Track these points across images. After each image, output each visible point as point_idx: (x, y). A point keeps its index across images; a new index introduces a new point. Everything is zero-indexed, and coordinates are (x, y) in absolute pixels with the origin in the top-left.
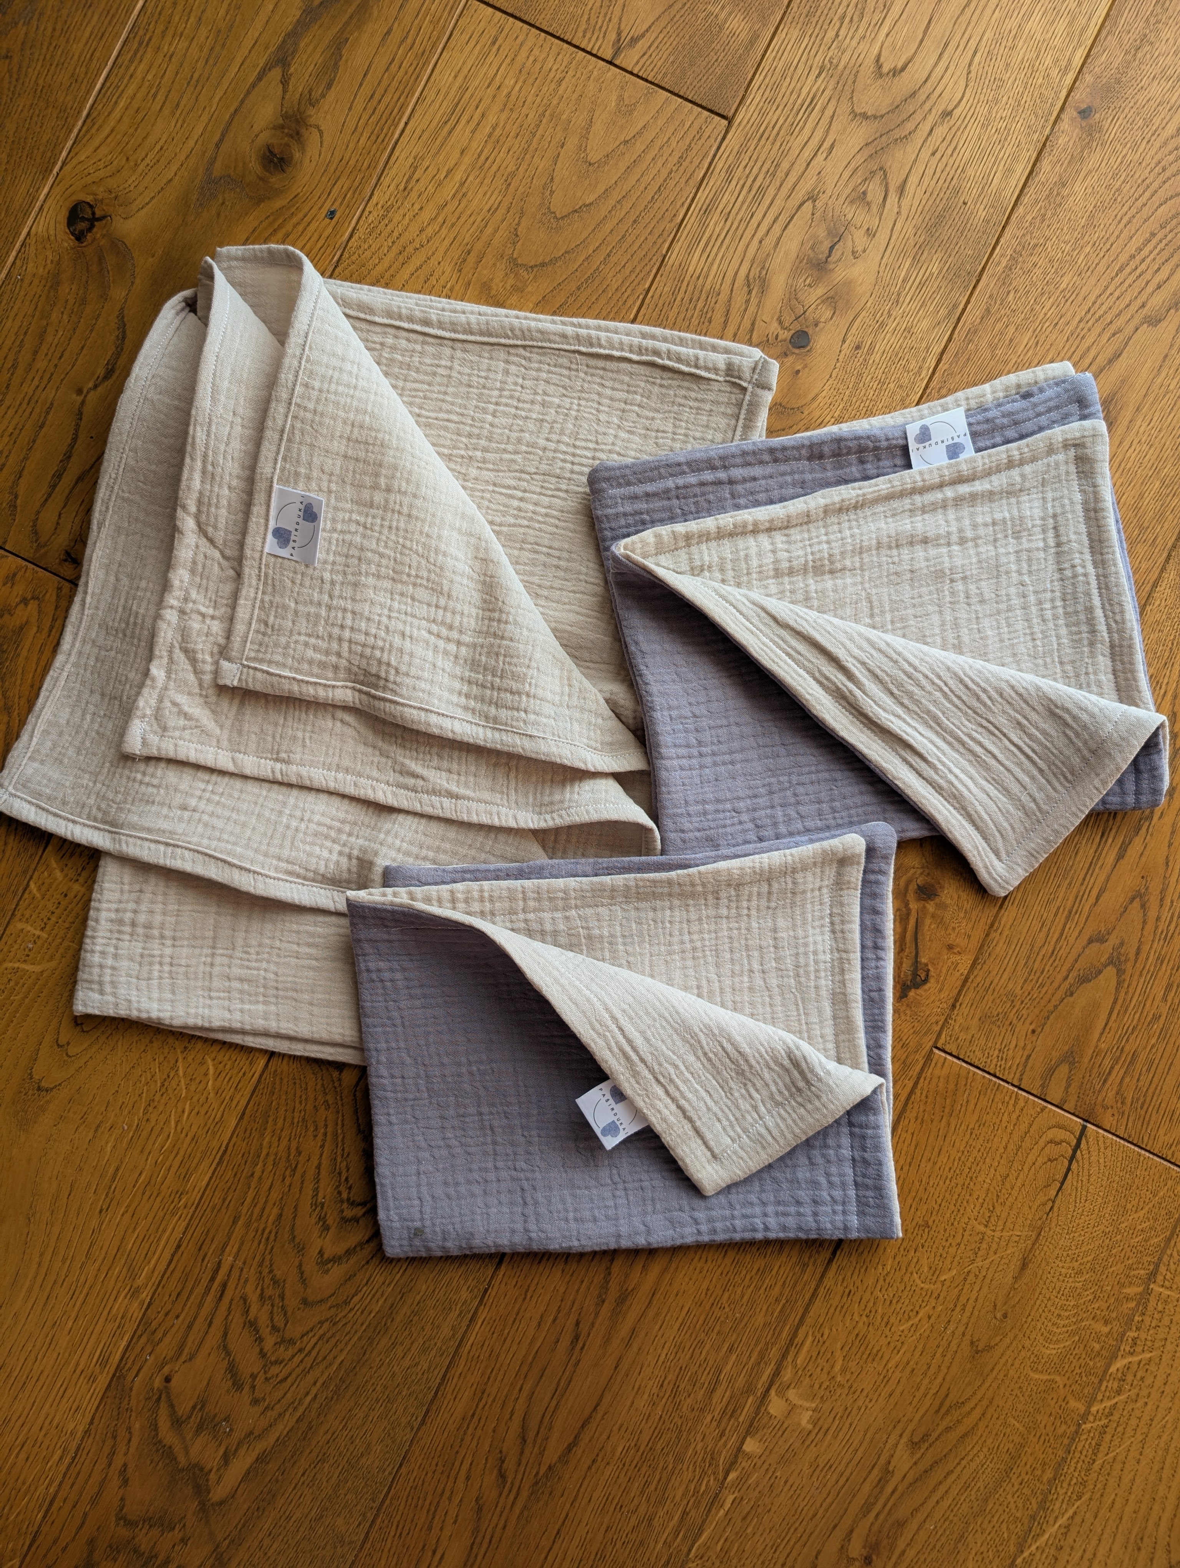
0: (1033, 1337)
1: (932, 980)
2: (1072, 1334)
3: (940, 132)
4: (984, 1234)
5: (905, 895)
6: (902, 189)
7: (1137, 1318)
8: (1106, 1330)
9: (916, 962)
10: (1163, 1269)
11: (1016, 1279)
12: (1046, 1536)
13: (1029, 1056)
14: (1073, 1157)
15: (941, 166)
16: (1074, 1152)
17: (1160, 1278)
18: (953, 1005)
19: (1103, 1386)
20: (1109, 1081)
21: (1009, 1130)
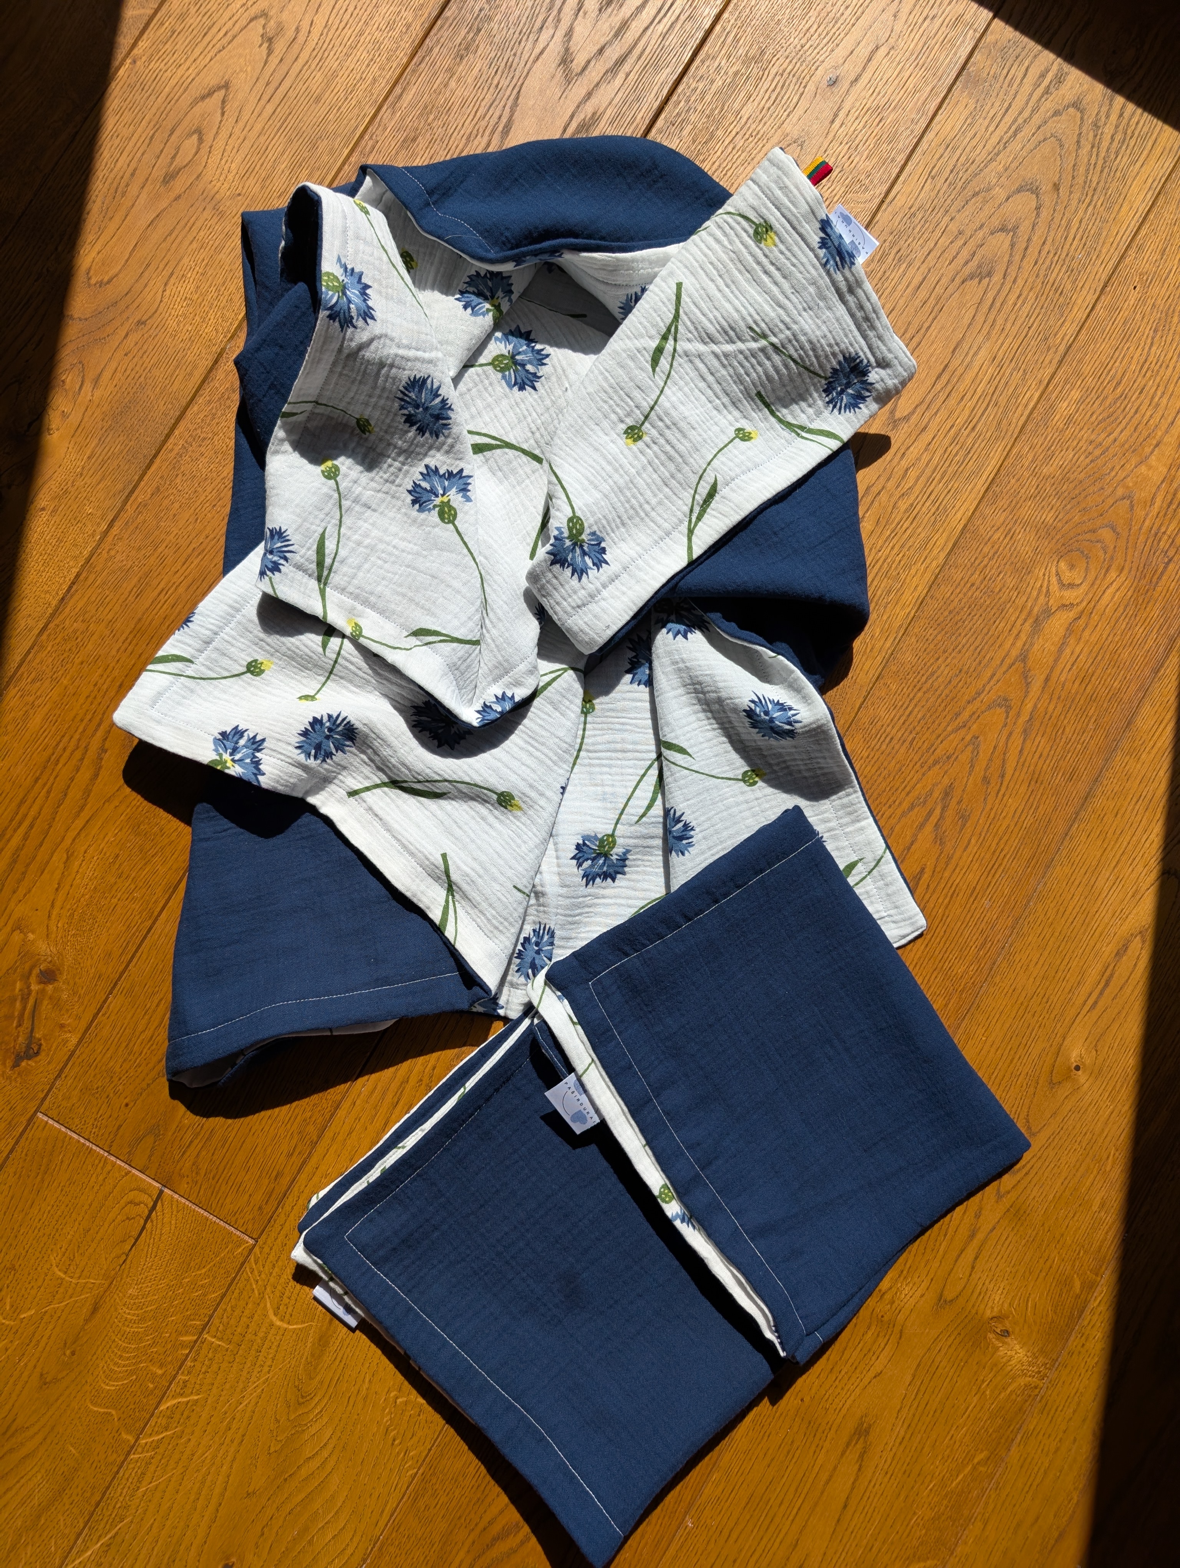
0: (95, 1374)
1: (43, 1054)
2: (132, 1373)
3: (133, 338)
4: (62, 1279)
5: (28, 978)
6: (96, 381)
7: (189, 1363)
8: (160, 1372)
9: (30, 1037)
10: (216, 1321)
11: (87, 1321)
12: (89, 1553)
13: (120, 1126)
14: (148, 1217)
15: (131, 366)
16: (151, 1212)
17: (213, 1329)
18: (59, 1076)
19: (152, 1422)
20: (188, 1154)
21: (95, 1189)
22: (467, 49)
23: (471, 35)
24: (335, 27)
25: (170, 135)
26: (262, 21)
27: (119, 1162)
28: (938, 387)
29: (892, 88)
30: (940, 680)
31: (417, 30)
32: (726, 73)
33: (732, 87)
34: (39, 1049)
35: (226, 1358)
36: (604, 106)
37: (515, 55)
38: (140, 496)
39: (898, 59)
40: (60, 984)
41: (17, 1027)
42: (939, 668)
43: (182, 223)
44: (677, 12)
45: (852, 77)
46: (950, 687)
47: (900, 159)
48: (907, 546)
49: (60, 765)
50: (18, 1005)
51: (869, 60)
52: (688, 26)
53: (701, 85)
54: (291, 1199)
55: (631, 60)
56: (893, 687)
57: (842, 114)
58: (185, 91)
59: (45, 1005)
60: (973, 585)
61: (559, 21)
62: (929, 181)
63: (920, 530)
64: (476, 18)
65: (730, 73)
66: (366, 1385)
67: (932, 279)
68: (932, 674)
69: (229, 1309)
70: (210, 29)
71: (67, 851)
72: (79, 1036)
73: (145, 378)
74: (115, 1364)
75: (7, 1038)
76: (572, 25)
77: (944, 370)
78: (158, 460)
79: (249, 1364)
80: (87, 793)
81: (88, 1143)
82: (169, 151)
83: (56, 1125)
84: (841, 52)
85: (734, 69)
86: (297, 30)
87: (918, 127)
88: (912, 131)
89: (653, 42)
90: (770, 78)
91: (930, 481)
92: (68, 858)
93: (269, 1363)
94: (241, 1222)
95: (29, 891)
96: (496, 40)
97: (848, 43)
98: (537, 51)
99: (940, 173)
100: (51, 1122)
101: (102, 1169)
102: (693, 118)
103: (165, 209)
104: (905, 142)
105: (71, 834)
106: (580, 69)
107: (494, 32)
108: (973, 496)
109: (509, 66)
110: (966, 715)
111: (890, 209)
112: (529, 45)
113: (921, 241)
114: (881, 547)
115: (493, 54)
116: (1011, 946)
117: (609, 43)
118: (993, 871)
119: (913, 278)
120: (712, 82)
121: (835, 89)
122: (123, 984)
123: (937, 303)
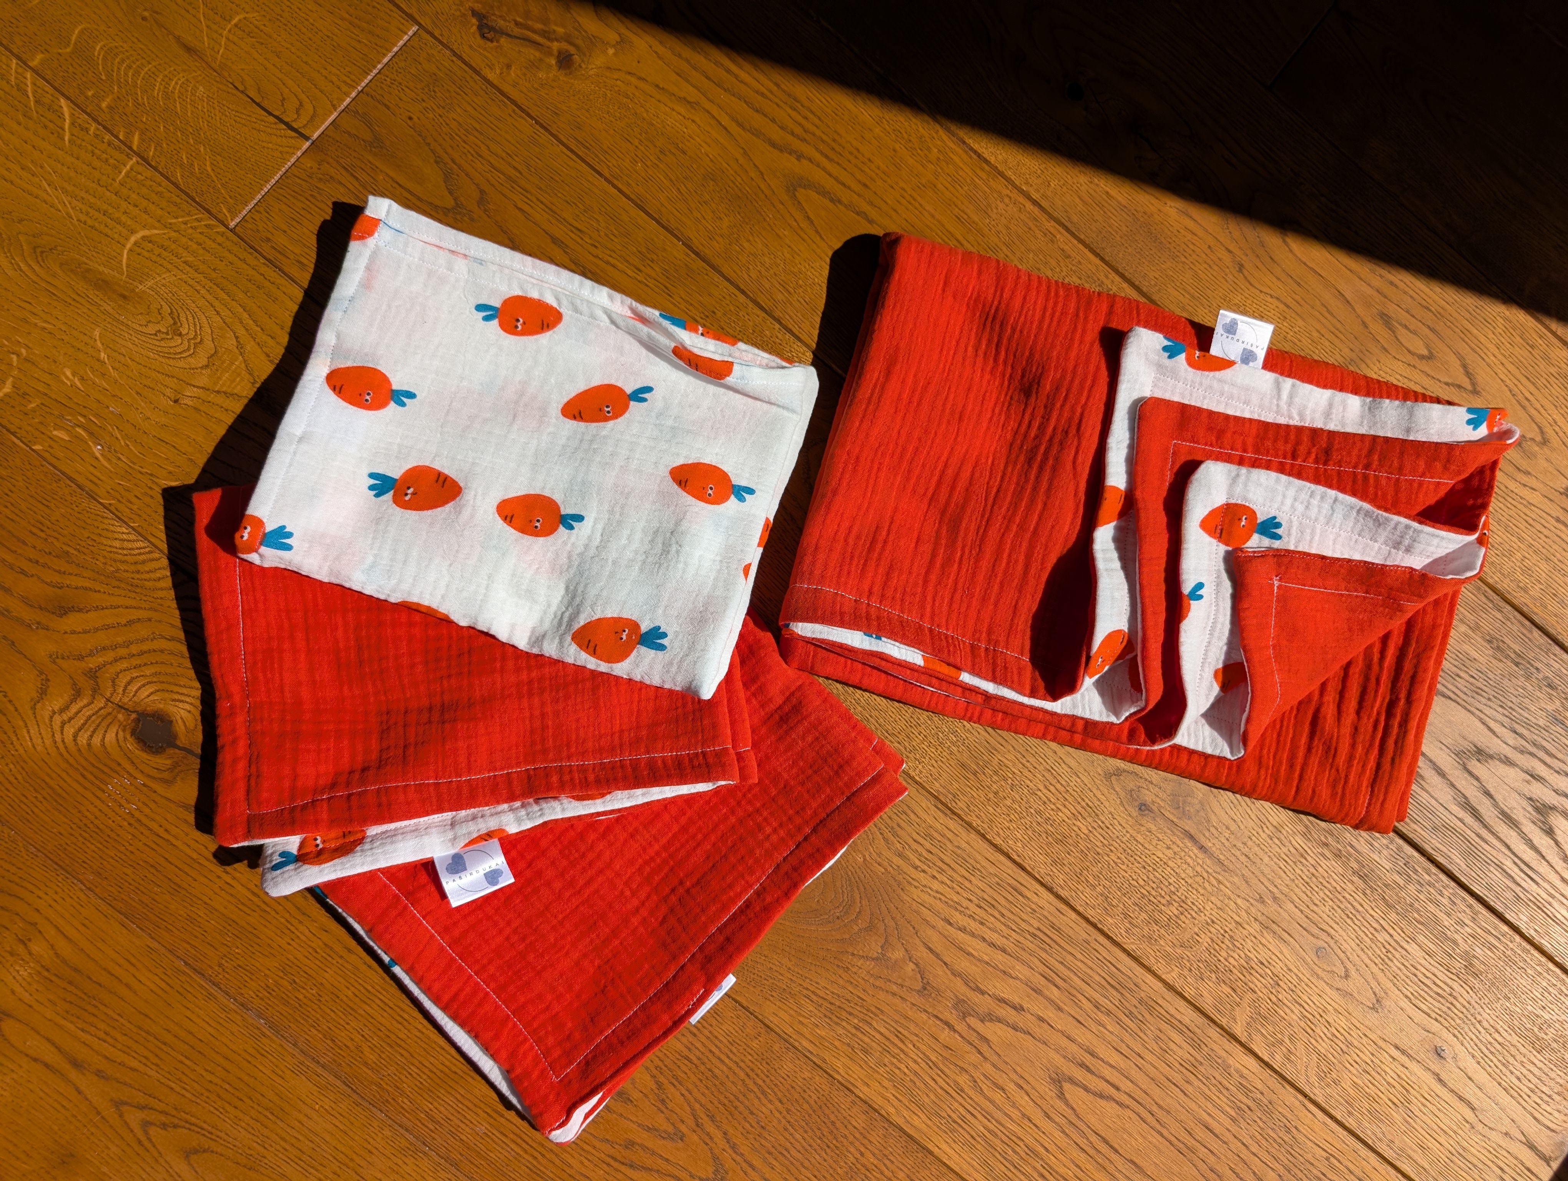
0: (116, 38)
1: (482, 42)
2: (109, 75)
3: (1226, 258)
4: (230, 21)
5: (567, 41)
7: (108, 137)
8: (104, 105)
9: (503, 33)
10: (150, 173)
11: (178, 39)
13: (388, 108)
14: (281, 121)
15: (1197, 250)
16: (286, 124)
17: (140, 169)
18: (455, 54)
19: (48, 88)
20: (344, 173)
21: (322, 71)
22: (1498, 648)
23: (1513, 656)
24: (1528, 512)
25: (1429, 327)
26: (1539, 438)
27: (348, 100)
28: (1094, 1138)
29: (1429, 1122)
30: (756, 1101)
31: (1520, 598)
32: (1457, 931)
33: (1443, 937)
34: (488, 39)
35: (104, 178)
36: (1430, 790)
37: (1489, 699)
38: (1062, 237)
39: (1460, 1132)
40: (554, 72)
41: (515, 21)
42: (770, 1101)
43: (1339, 325)
44: (1523, 884)
45: (1444, 1076)
46: (746, 1113)
47: (1351, 1123)
48: (915, 1079)
49: (790, 111)
50: (539, 26)
51: (1461, 1098)
52: (1509, 895)
53: (1445, 901)
54: (273, 274)
55: (1476, 825)
56: (755, 1044)
57: (1404, 1059)
58: (1472, 349)
59: (533, 53)
60: (862, 1154)
61: (1522, 752)
62: (1325, 1154)
63: (933, 1097)
64: (1529, 663)
65: (1456, 936)
66: (41, 324)
67: (1215, 1144)
68: (764, 1093)
69: (160, 189)
70: (1533, 384)
71: (698, 103)
72: (495, 82)
73: (1184, 263)
74: (123, 61)
75: (505, 9)
76: (1517, 765)
77: (1112, 1147)
78: (1097, 261)
79: (92, 200)
80: (757, 133)
81: (375, 71)
82: (1414, 324)
83: (401, 43)
84: (1470, 1064)
85: (1460, 941)
86: (1527, 473)
87: (1384, 1147)
88: (1380, 1140)
89: (1494, 853)
90: (1449, 981)
91: (988, 1116)
92: (689, 102)
93: (89, 222)
94: (257, 216)
95: (660, 57)
96: (1506, 682)
97: (1481, 1076)
98: (1492, 724)
99: (1332, 1168)
100: (406, 38)
101: (344, 82)
102: (1412, 888)
103: (1354, 310)
104: (1368, 1131)
105: (715, 111)
106: (1470, 768)
107: (1514, 680)
108: (965, 1166)
109: (1478, 691)
110: (710, 1128)
111: (1297, 1103)
112: (1500, 717)
113: (1259, 1137)
114: (918, 1049)
115: (1491, 676)
116: (425, 1153)
117: (1496, 805)
118: (519, 1141)
119: (1219, 1122)
120: (1448, 915)
121: (1432, 1055)
122: (544, 137)
123: (1188, 1148)
